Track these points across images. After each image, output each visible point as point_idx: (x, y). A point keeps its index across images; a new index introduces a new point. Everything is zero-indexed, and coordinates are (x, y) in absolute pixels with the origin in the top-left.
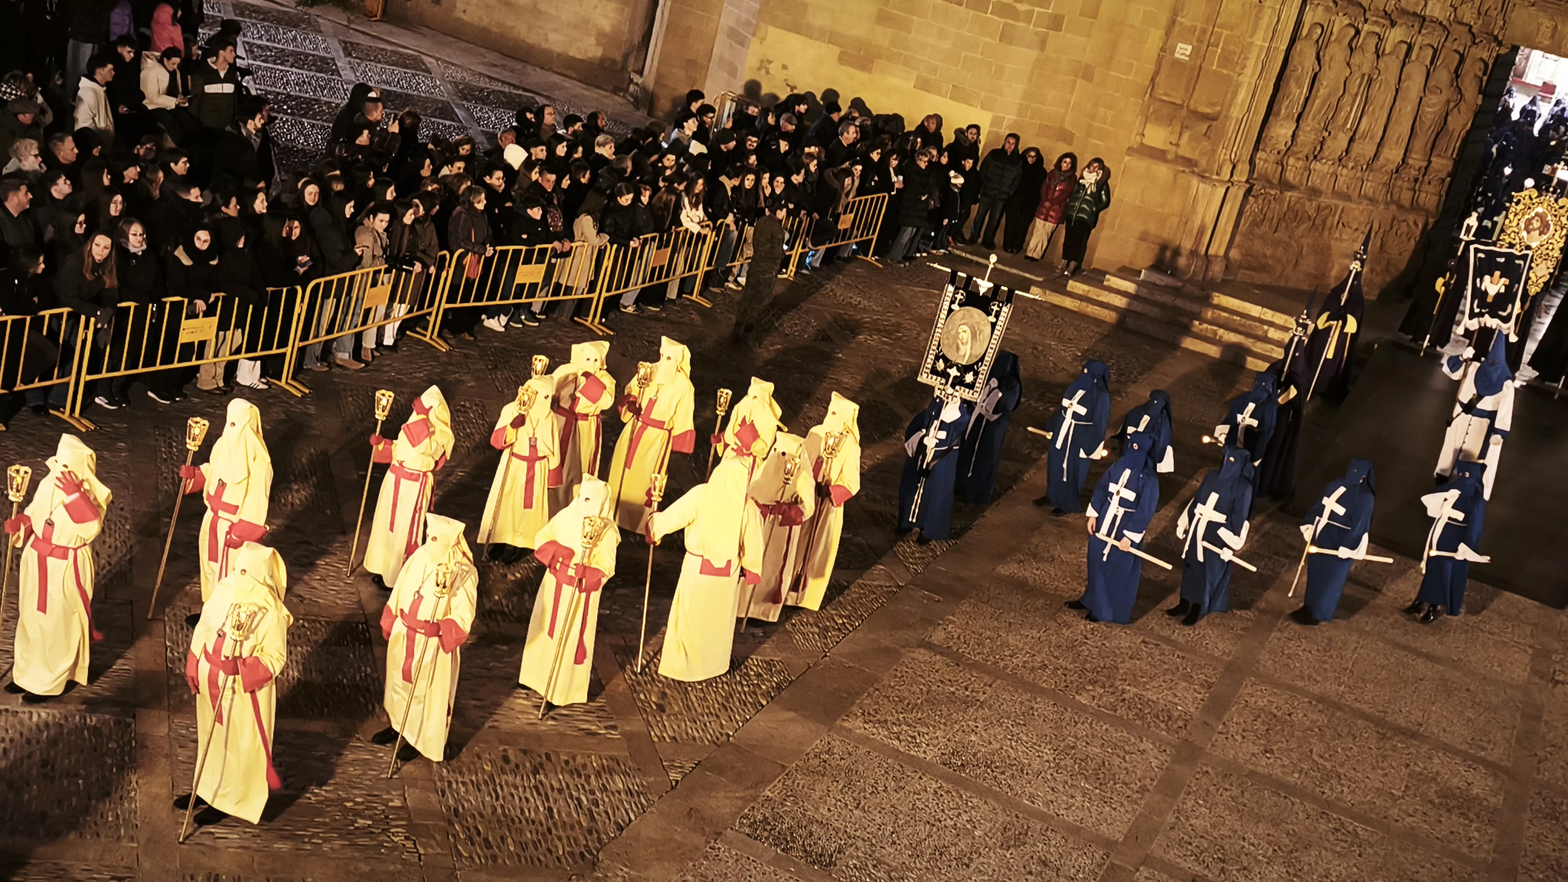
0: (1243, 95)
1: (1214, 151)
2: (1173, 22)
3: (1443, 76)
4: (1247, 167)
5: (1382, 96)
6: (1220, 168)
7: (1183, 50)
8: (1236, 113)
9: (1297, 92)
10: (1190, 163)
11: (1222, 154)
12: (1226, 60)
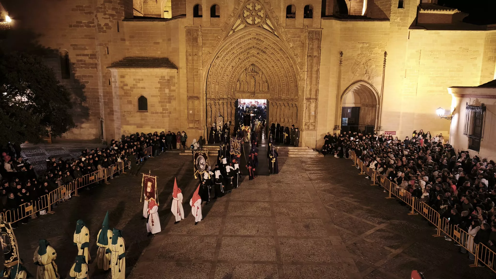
0: (202, 116)
1: (200, 125)
2: (188, 108)
3: (229, 106)
4: (206, 126)
5: (222, 110)
6: (202, 127)
7: (191, 112)
8: (202, 119)
9: (209, 113)
10: (197, 128)
11: (202, 125)
12: (198, 112)
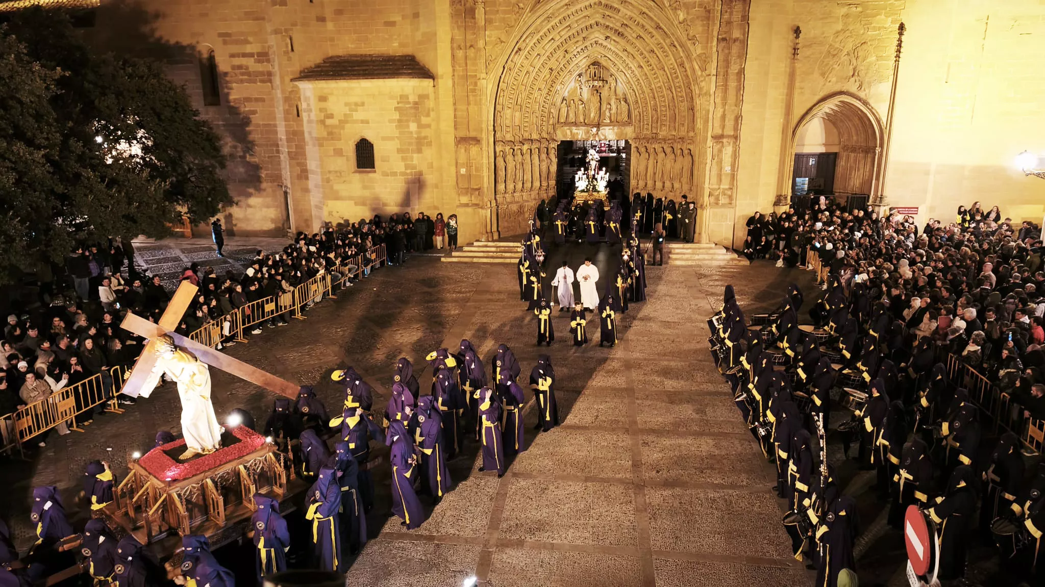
0: (486, 179)
1: (483, 199)
2: (457, 163)
3: (544, 156)
4: (494, 201)
5: (528, 167)
6: (487, 204)
7: (463, 171)
8: (486, 185)
9: (501, 173)
10: (477, 205)
11: (486, 199)
12: (477, 170)
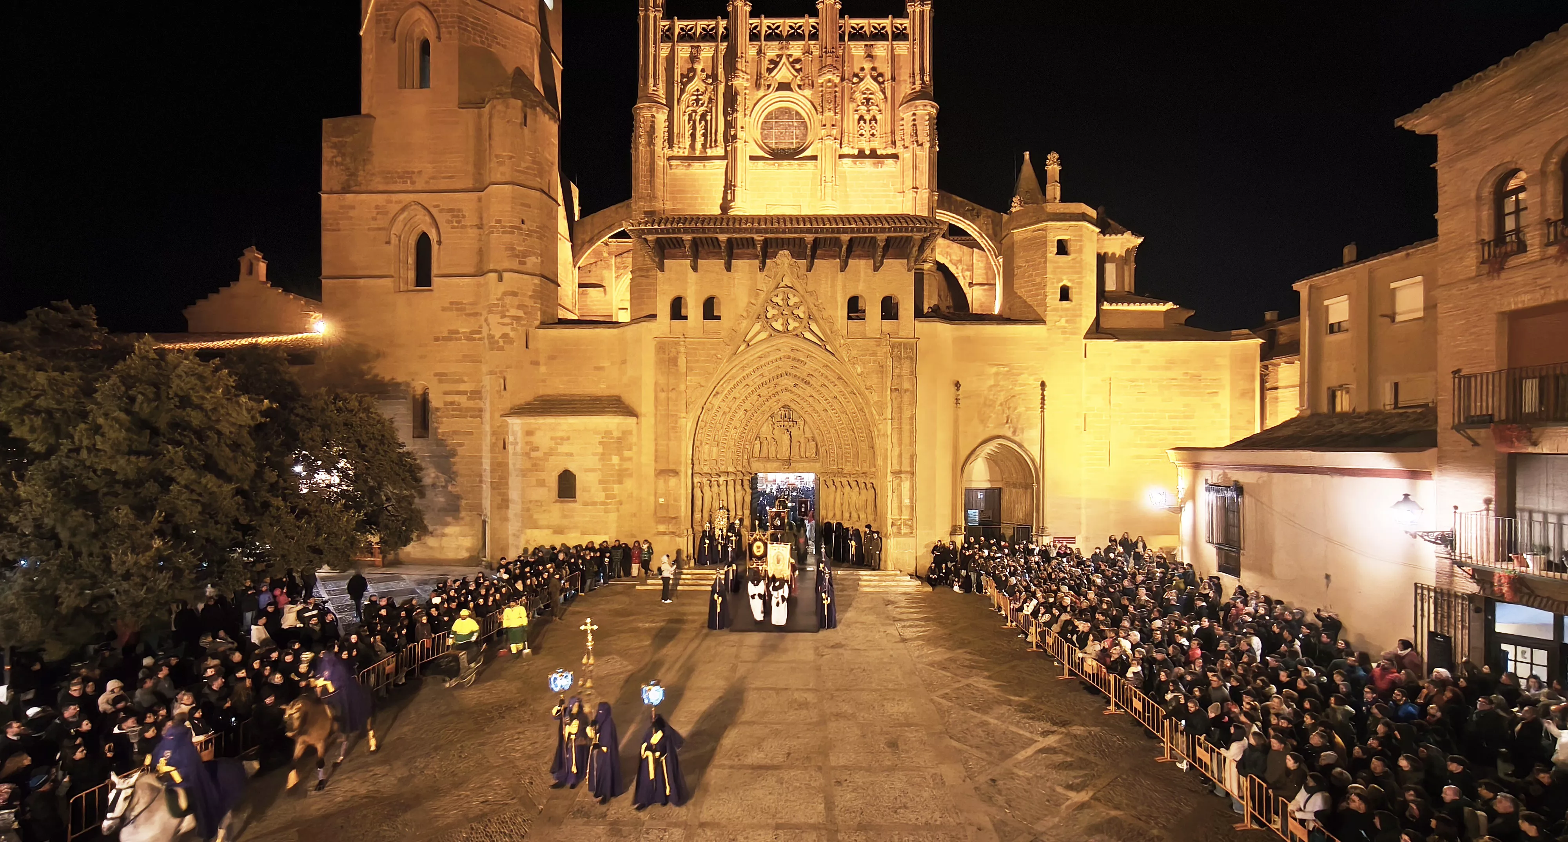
0: (683, 509)
1: (680, 528)
2: (656, 493)
3: (739, 487)
4: (691, 530)
5: (724, 497)
6: (683, 532)
7: (661, 501)
8: (683, 514)
9: (698, 503)
10: (673, 533)
11: (682, 527)
12: (675, 500)
